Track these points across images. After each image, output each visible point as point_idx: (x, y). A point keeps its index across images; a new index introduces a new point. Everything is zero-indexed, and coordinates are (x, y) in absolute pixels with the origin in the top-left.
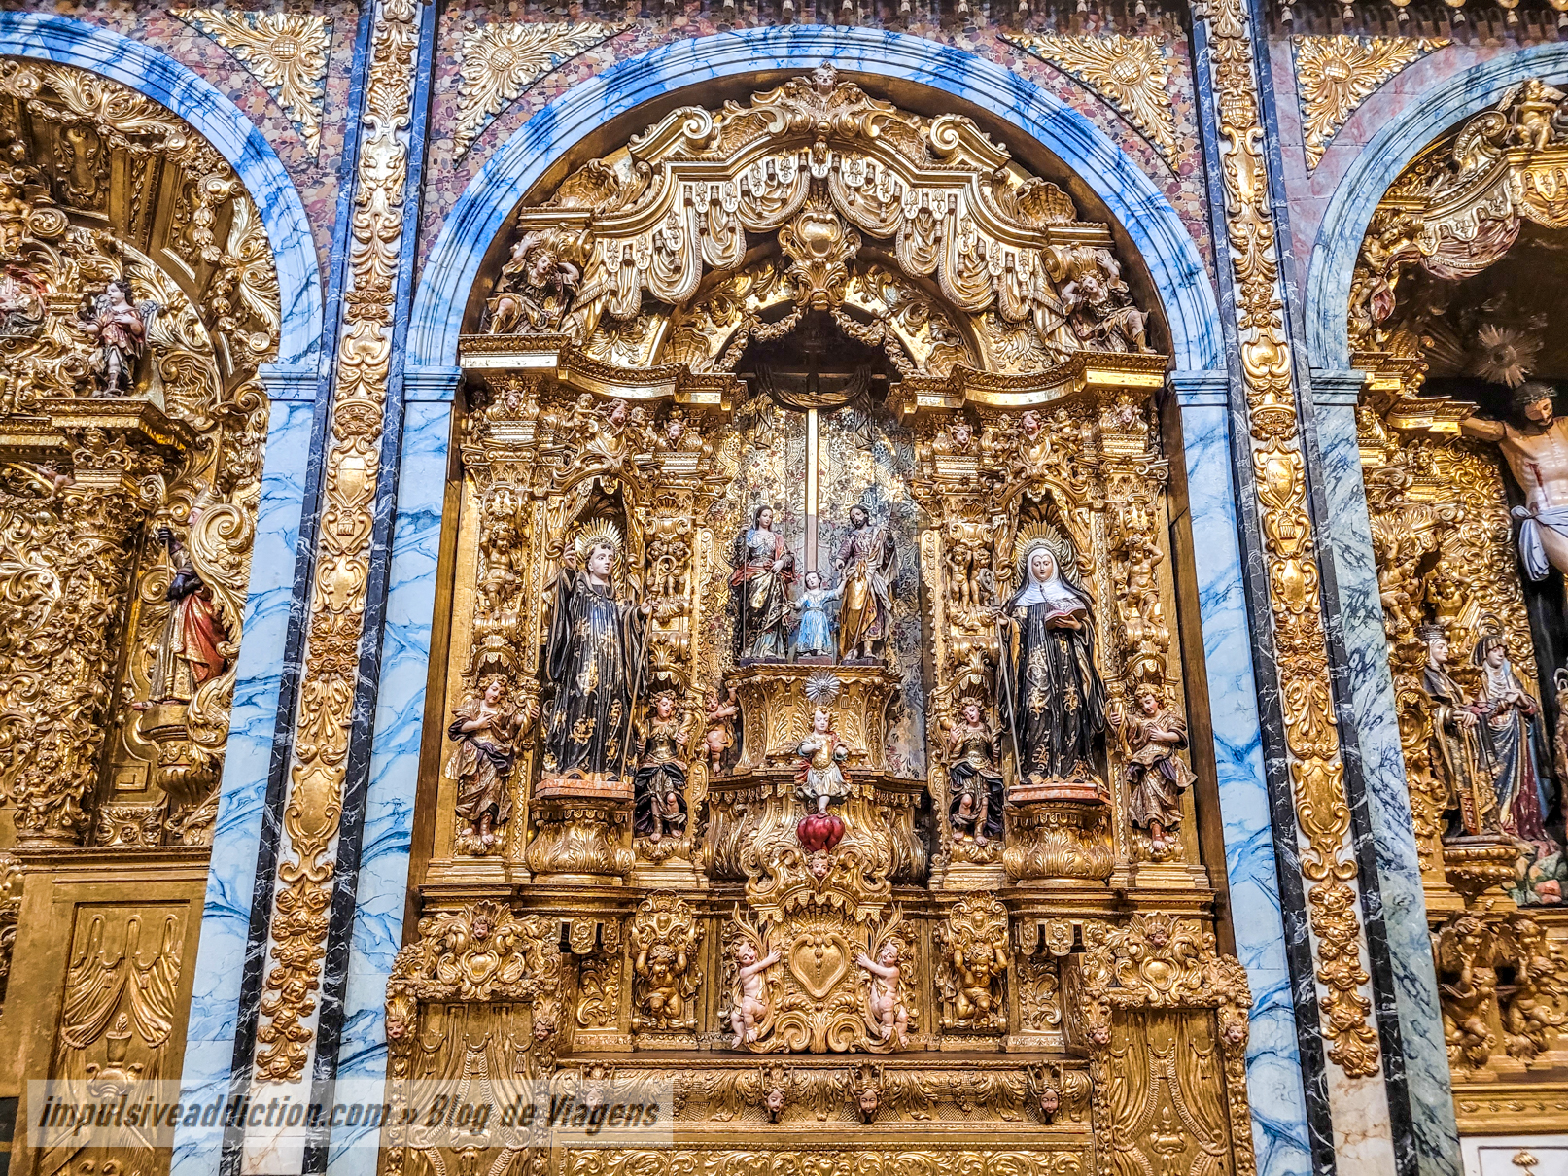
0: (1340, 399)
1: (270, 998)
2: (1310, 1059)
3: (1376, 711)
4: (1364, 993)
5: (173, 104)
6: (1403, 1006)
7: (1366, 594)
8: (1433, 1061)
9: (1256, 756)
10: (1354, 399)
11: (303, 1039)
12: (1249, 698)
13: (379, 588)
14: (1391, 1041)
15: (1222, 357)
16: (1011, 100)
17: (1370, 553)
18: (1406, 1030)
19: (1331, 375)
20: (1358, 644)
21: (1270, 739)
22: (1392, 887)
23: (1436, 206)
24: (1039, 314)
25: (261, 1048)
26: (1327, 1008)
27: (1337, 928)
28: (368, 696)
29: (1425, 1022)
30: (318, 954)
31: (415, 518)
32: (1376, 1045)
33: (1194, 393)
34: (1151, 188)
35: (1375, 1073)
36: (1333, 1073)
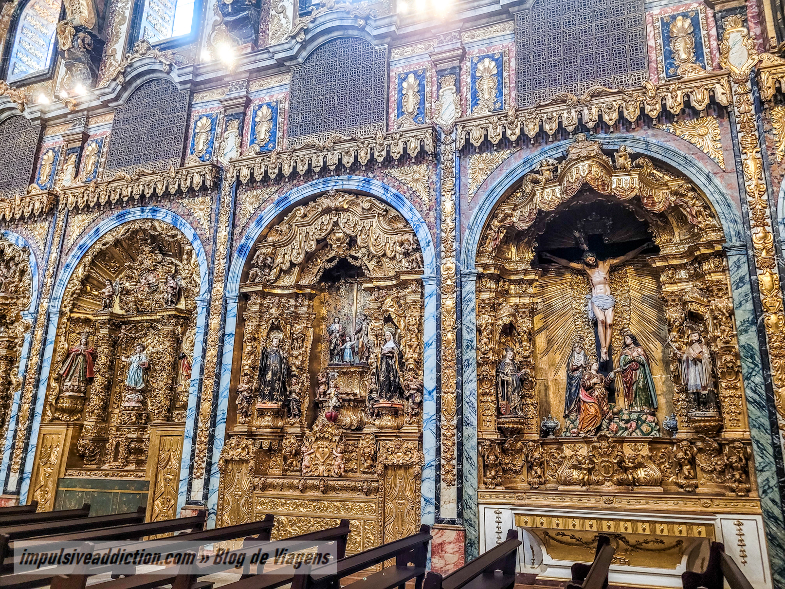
0: (471, 279)
1: (196, 459)
2: (438, 480)
3: (471, 378)
4: (454, 462)
5: (178, 227)
6: (466, 466)
7: (472, 342)
8: (473, 482)
9: (434, 393)
10: (475, 278)
11: (203, 469)
12: (434, 376)
13: (220, 355)
14: (460, 476)
15: (435, 269)
16: (383, 192)
17: (475, 328)
18: (465, 473)
19: (467, 271)
20: (468, 358)
21: (438, 388)
22: (467, 431)
23: (519, 205)
24: (397, 255)
25: (195, 471)
26: (443, 466)
27: (449, 443)
28: (218, 384)
29: (472, 471)
30: (206, 448)
31: (229, 335)
32: (456, 477)
33: (428, 281)
34: (419, 216)
35: (454, 485)
36: (443, 485)
